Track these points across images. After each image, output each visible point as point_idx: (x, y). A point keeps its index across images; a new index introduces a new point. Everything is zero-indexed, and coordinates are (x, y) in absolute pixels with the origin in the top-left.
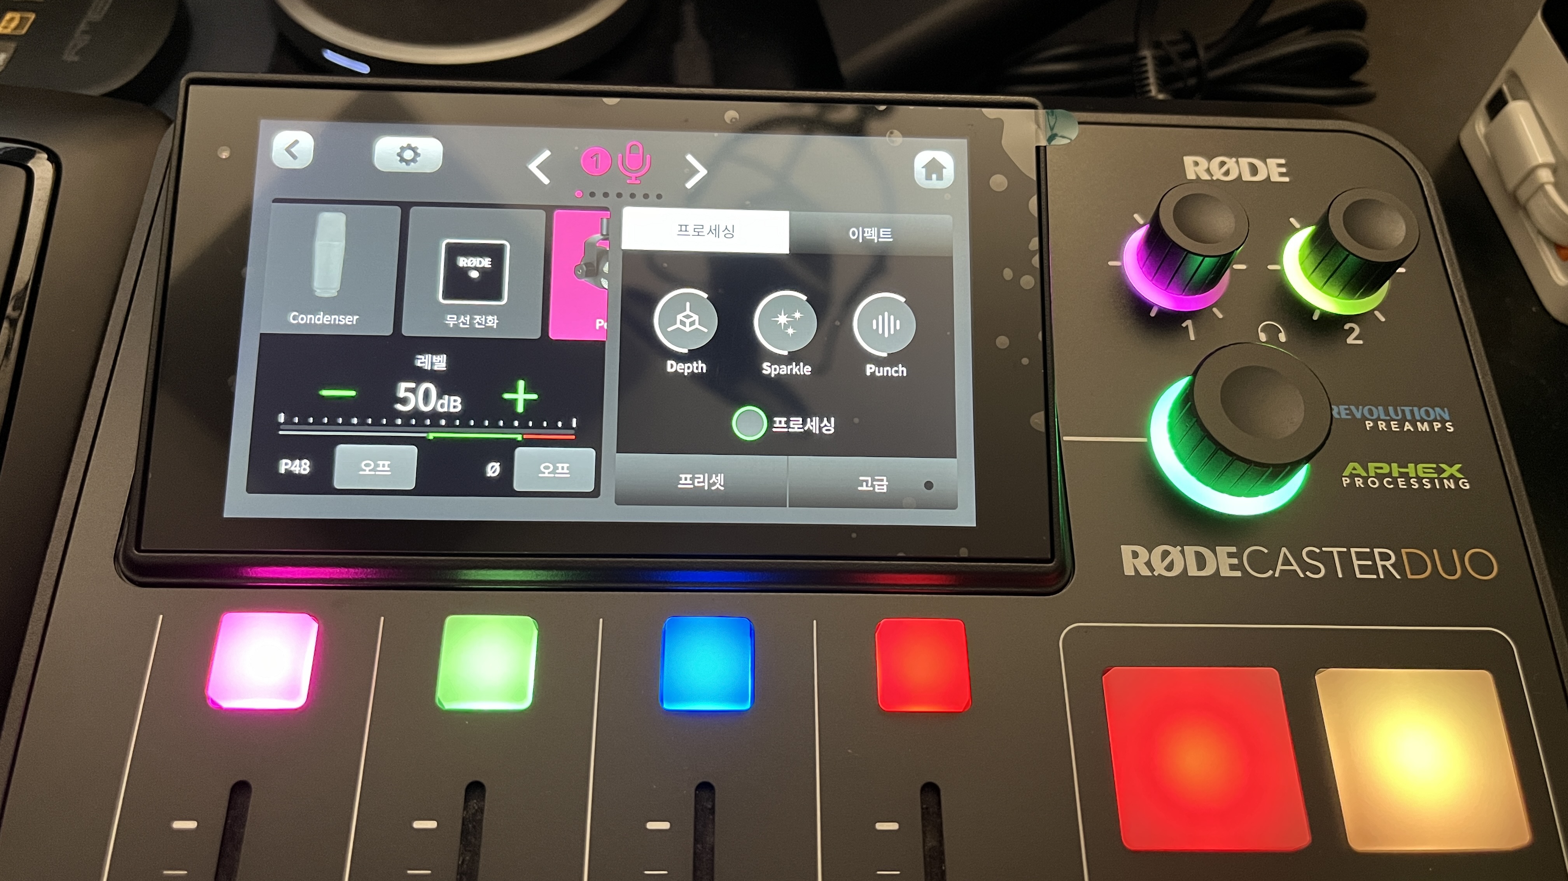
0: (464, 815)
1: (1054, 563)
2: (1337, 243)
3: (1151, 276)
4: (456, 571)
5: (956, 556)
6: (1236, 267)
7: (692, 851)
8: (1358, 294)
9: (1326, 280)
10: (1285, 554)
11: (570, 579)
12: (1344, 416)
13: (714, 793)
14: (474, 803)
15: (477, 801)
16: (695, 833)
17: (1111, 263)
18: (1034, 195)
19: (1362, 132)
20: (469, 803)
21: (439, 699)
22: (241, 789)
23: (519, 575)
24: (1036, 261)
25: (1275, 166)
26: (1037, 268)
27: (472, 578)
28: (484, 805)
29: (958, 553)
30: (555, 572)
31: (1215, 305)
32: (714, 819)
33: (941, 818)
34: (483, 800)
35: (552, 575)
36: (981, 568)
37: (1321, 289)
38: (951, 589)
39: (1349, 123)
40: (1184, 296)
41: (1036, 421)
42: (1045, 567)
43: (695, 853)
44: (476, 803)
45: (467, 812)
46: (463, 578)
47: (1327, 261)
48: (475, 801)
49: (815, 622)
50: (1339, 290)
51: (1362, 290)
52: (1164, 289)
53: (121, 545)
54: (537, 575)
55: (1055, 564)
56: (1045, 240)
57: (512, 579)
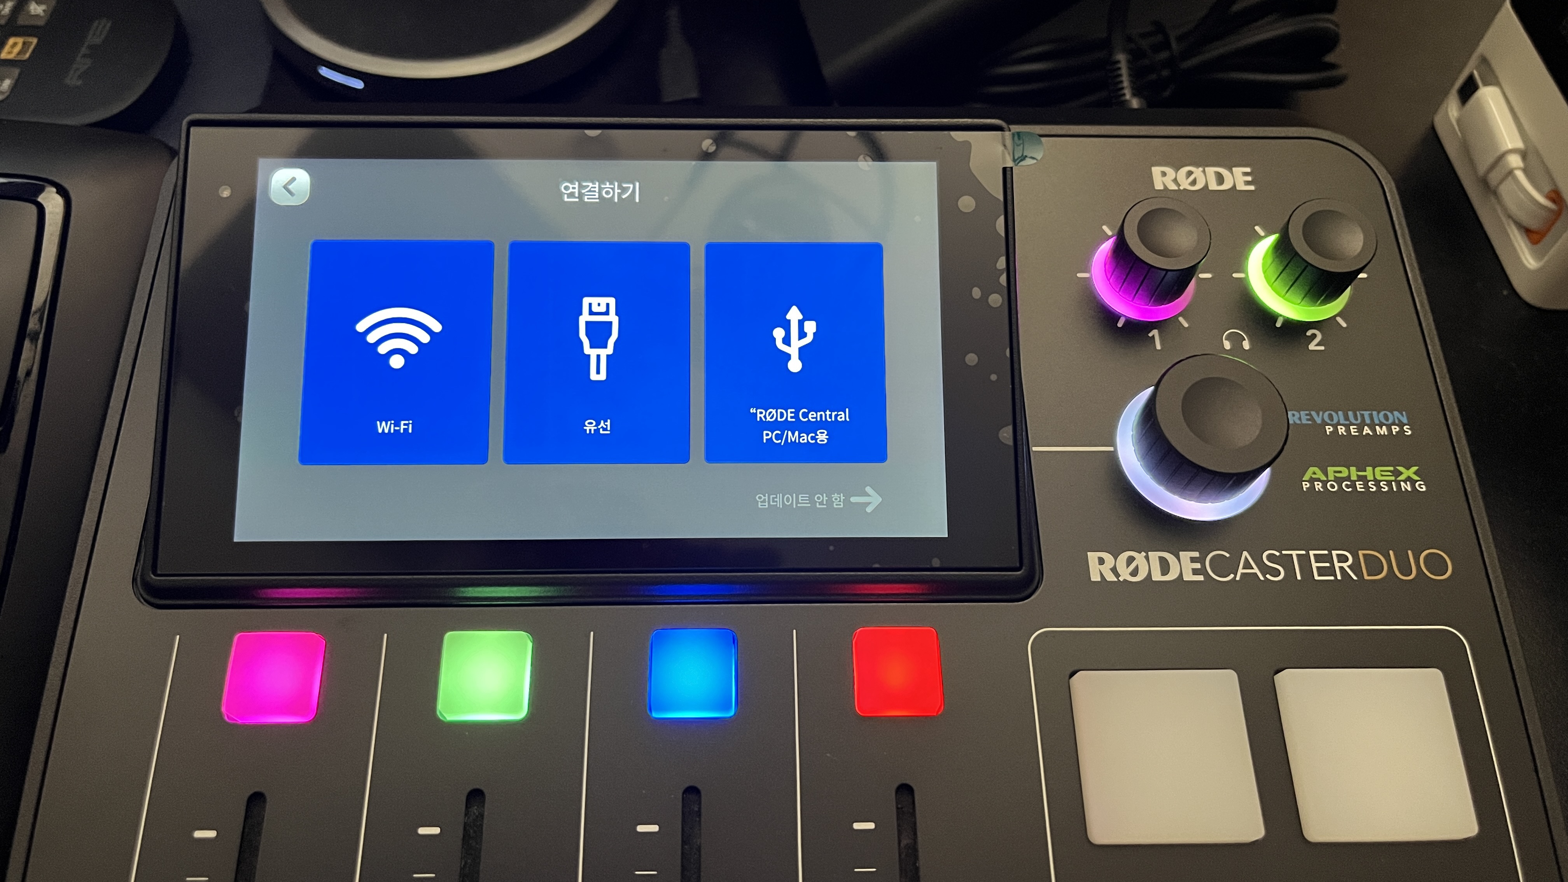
0: (466, 821)
1: (1022, 571)
2: (1297, 254)
3: (1117, 288)
4: (455, 589)
5: (928, 566)
6: (1202, 276)
7: (680, 853)
8: (1319, 301)
9: (1287, 288)
10: (1246, 558)
11: (561, 594)
12: (1304, 422)
13: (700, 797)
14: (475, 810)
15: (478, 807)
16: (683, 835)
17: (1079, 275)
18: (1001, 216)
19: (1327, 138)
20: (470, 810)
21: (440, 712)
22: (256, 800)
23: (513, 592)
24: (1003, 279)
25: (1241, 174)
26: (1004, 286)
27: (469, 595)
28: (484, 811)
29: (931, 562)
30: (548, 588)
31: (1180, 315)
32: (700, 821)
33: (915, 818)
34: (483, 806)
35: (545, 591)
36: (953, 577)
37: (1283, 297)
38: (925, 597)
39: (1314, 130)
40: (1151, 306)
41: (1005, 435)
42: (1014, 575)
43: (682, 853)
44: (476, 810)
45: (468, 818)
46: (461, 595)
47: (1288, 270)
48: (476, 807)
49: (795, 631)
50: (1301, 298)
51: (1322, 298)
52: (1130, 300)
53: (139, 569)
54: (531, 592)
55: (1023, 573)
56: (1011, 259)
57: (507, 595)
